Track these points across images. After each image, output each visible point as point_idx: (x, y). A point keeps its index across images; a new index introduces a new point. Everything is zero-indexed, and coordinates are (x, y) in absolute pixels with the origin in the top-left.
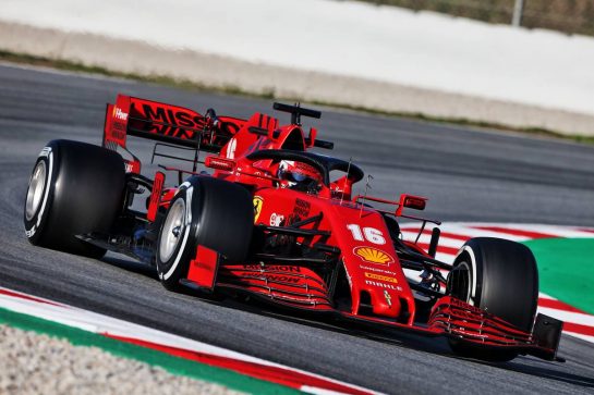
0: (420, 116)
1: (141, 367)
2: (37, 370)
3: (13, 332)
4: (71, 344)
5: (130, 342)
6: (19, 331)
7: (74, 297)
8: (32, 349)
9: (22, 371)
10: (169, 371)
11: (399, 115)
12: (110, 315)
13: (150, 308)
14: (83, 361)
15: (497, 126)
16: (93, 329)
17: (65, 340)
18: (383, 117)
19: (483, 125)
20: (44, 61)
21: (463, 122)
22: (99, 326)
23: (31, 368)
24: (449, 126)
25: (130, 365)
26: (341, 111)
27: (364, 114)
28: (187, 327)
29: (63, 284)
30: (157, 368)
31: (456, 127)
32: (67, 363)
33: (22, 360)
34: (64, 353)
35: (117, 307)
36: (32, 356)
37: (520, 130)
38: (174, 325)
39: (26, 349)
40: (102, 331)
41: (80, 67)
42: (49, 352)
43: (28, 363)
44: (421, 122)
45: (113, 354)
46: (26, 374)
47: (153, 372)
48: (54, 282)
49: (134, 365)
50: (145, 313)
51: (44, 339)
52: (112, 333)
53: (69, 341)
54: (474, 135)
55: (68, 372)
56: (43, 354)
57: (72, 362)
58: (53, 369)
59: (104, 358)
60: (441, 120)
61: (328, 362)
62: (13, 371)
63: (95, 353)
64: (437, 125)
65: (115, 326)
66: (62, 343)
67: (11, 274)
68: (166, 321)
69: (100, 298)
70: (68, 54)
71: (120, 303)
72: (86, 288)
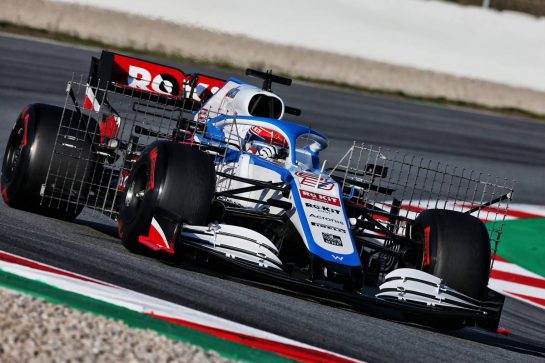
0: (401, 94)
1: (197, 351)
2: (102, 352)
3: (71, 312)
4: (126, 326)
5: (175, 323)
6: (77, 312)
7: (112, 274)
8: (94, 331)
9: (88, 353)
10: (222, 355)
11: (380, 92)
12: (151, 294)
13: (184, 287)
14: (143, 344)
15: (474, 105)
16: (139, 309)
17: (121, 322)
18: (366, 94)
19: (461, 103)
20: (43, 32)
21: (441, 100)
22: (145, 306)
23: (96, 350)
24: (429, 104)
25: (186, 349)
26: (326, 87)
27: (347, 90)
28: (224, 308)
29: (99, 261)
30: (211, 352)
31: (436, 105)
32: (128, 346)
33: (87, 342)
34: (123, 336)
35: (154, 286)
36: (94, 338)
37: (496, 109)
38: (211, 305)
39: (87, 331)
40: (148, 311)
41: (76, 39)
42: (110, 334)
43: (93, 346)
44: (401, 99)
45: (168, 337)
46: (93, 357)
47: (208, 356)
48: (91, 259)
49: (189, 348)
50: (181, 292)
51: (101, 320)
52: (157, 313)
53: (125, 323)
54: (454, 114)
55: (131, 355)
56: (106, 337)
57: (133, 345)
58: (117, 352)
59: (161, 340)
60: (420, 98)
61: (359, 346)
62: (80, 353)
63: (151, 335)
64: (417, 103)
65: (158, 306)
66: (119, 326)
67: (51, 250)
68: (202, 300)
69: (137, 277)
70: (65, 26)
71: (156, 281)
72: (121, 266)
